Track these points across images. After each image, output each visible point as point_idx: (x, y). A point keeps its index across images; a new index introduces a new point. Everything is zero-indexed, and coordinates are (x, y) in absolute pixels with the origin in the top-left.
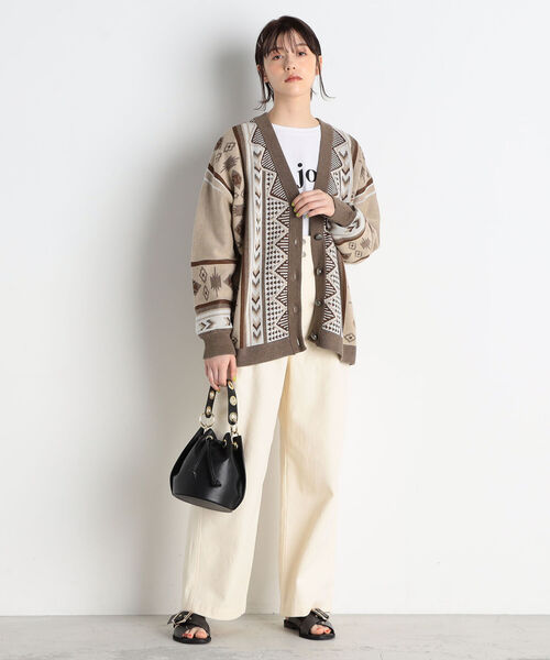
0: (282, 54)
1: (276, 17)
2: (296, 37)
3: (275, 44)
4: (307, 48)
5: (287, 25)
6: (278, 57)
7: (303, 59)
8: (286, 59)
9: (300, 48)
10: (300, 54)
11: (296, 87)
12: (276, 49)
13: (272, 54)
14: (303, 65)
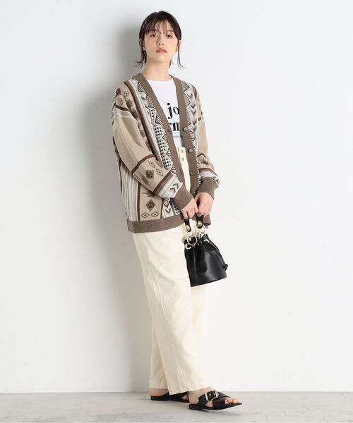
0: (157, 33)
1: (157, 10)
2: (168, 26)
3: (154, 27)
4: (174, 34)
5: (164, 16)
6: (154, 36)
7: (169, 39)
8: (159, 38)
9: (169, 33)
10: (169, 36)
11: (162, 57)
12: (154, 30)
13: (151, 33)
14: (169, 43)
